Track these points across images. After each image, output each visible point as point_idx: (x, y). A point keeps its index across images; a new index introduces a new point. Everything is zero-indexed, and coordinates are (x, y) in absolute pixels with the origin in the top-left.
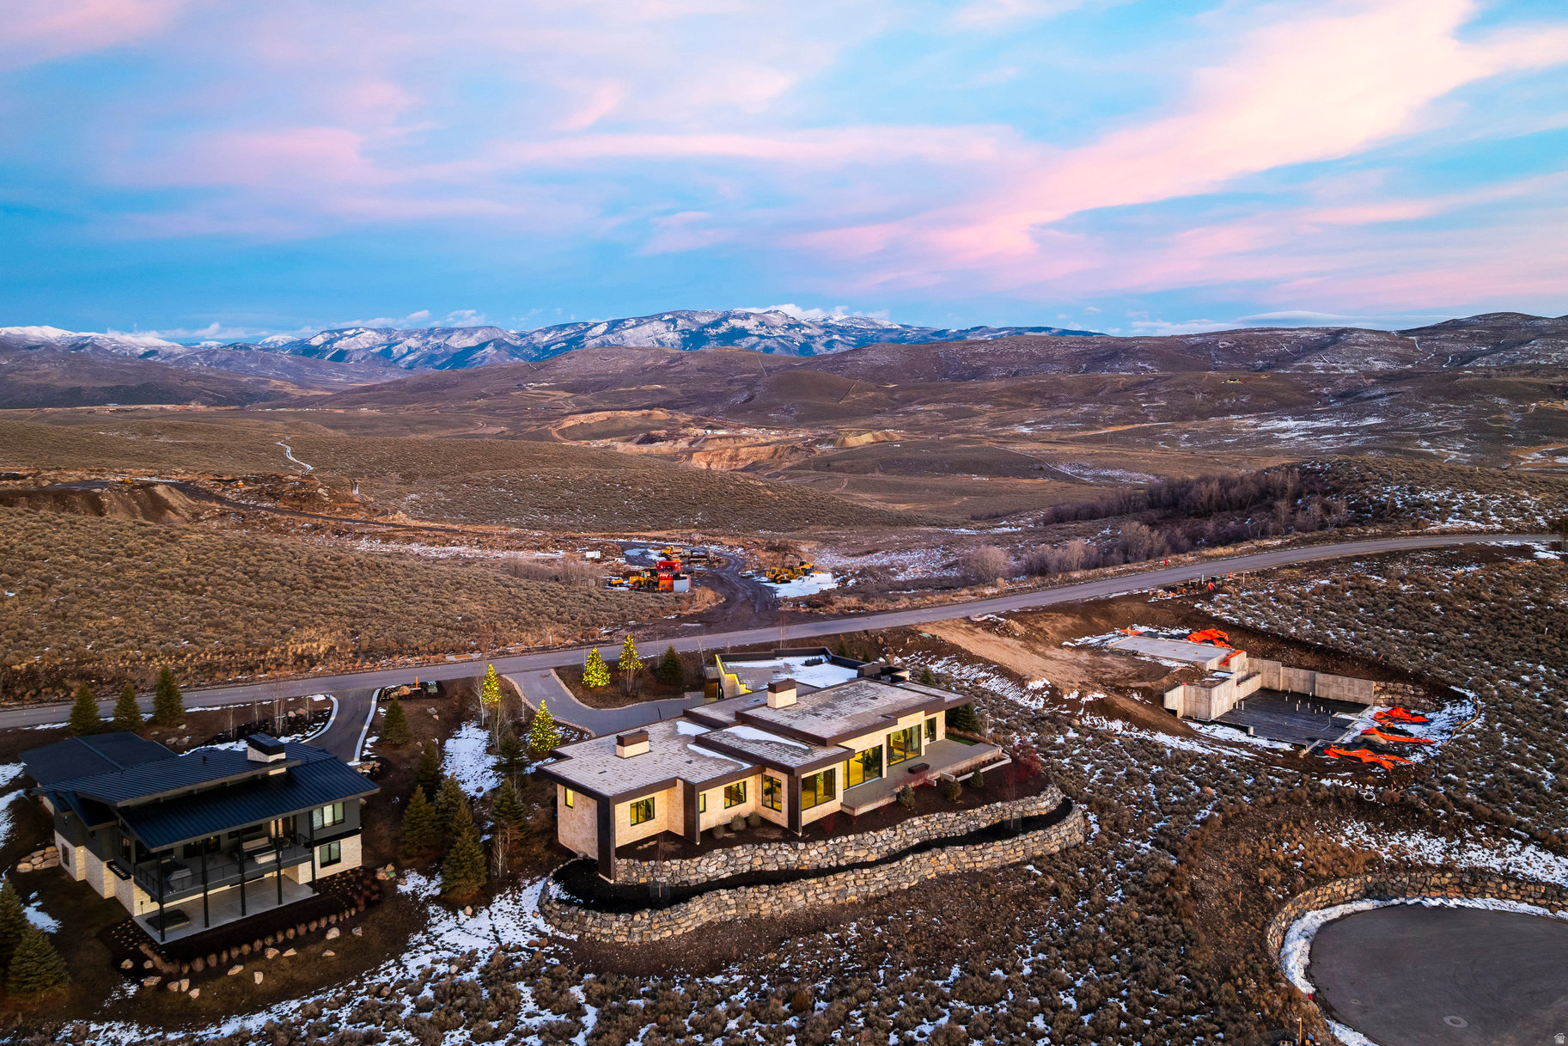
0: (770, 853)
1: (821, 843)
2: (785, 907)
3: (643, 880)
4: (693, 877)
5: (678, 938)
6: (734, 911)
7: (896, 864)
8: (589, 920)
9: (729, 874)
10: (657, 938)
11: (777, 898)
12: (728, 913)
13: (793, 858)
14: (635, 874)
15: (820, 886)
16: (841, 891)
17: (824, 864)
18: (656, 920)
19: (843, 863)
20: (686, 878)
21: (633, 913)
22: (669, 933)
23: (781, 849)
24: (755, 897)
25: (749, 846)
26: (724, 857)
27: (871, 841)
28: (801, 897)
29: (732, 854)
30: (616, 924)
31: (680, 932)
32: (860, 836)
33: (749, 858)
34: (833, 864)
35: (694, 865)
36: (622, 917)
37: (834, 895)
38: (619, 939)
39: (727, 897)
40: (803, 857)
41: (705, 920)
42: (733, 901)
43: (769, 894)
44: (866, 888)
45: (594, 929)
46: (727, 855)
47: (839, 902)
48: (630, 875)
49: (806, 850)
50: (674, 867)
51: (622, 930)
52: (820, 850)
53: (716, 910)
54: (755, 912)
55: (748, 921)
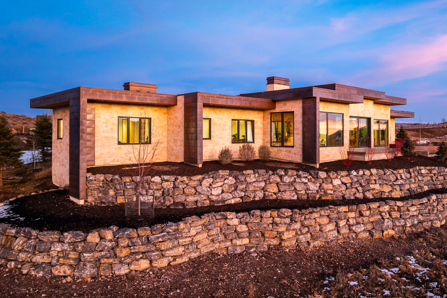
0: (287, 179)
1: (344, 173)
2: (314, 238)
3: (120, 200)
4: (191, 199)
5: (158, 273)
6: (246, 241)
7: (425, 200)
8: (19, 243)
9: (238, 200)
10: (123, 270)
11: (303, 225)
12: (238, 242)
13: (313, 187)
14: (112, 193)
15: (352, 215)
16: (377, 222)
17: (349, 194)
18: (124, 242)
19: (369, 195)
20: (181, 199)
21: (87, 231)
22: (144, 264)
23: (299, 176)
24: (274, 223)
25: (262, 171)
26: (231, 180)
27: (392, 178)
28: (331, 227)
29: (242, 178)
30: (58, 247)
31: (164, 263)
32: (381, 172)
33: (263, 184)
34: (360, 196)
35: (193, 184)
36: (68, 236)
37: (369, 227)
38: (59, 271)
39: (235, 221)
40: (325, 186)
41: (204, 250)
42: (243, 228)
43: (293, 220)
44: (402, 222)
45: (22, 256)
46: (236, 178)
47: (377, 235)
48: (106, 193)
49: (329, 180)
50: (165, 184)
51: (66, 257)
52: (345, 180)
53: (221, 237)
54: (275, 242)
55: (266, 254)
